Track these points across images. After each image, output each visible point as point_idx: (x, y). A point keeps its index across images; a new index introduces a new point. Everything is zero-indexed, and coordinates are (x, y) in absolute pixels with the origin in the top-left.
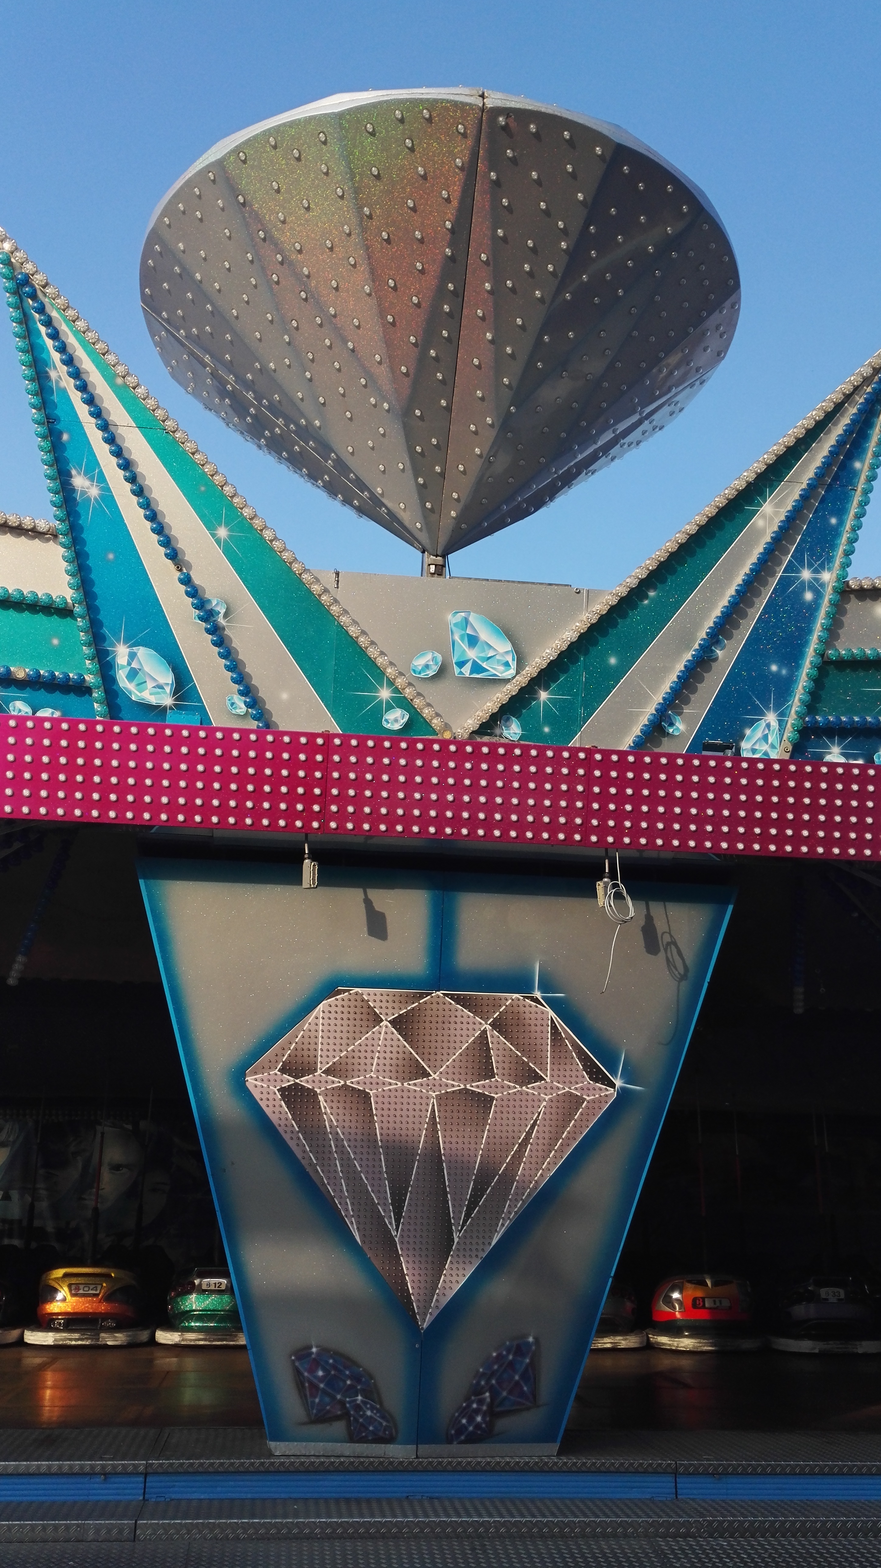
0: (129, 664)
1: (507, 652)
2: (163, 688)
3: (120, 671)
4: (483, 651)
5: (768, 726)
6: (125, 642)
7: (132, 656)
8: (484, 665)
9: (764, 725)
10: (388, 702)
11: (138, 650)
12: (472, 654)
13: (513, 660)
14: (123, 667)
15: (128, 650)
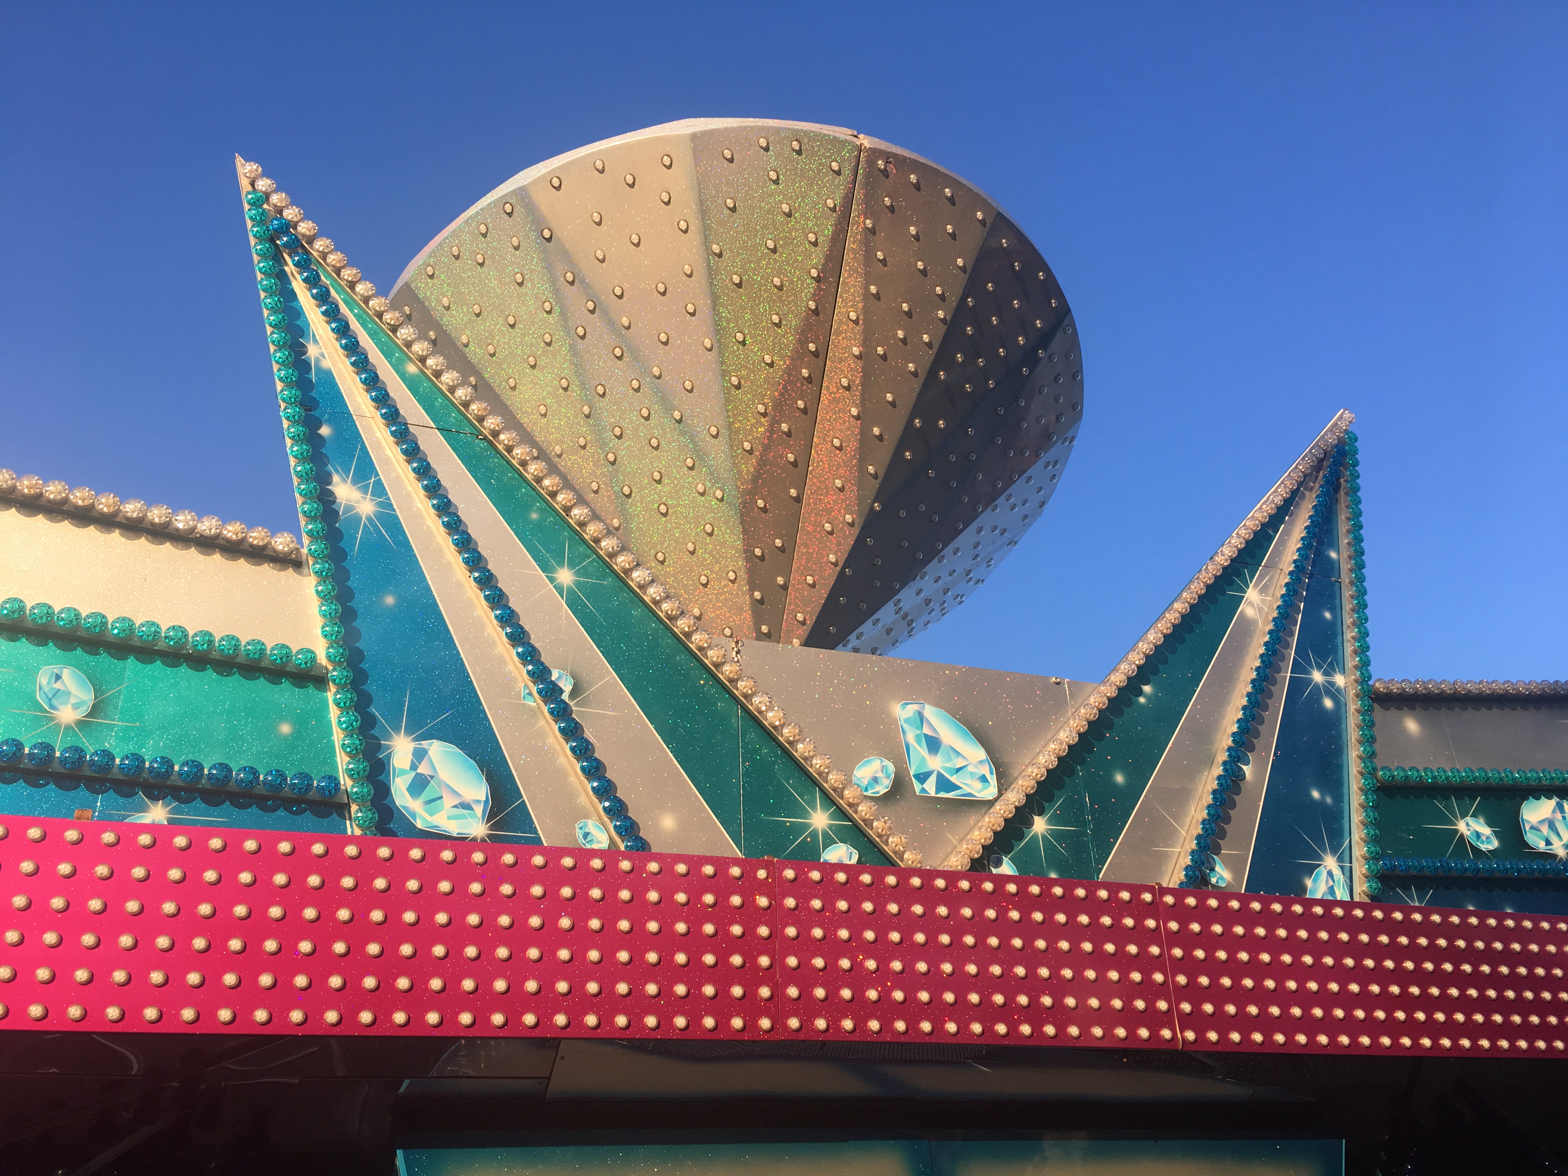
0: (414, 767)
1: (981, 762)
2: (471, 809)
3: (397, 780)
4: (950, 760)
5: (1330, 874)
6: (409, 732)
7: (420, 755)
8: (954, 779)
9: (1325, 873)
10: (825, 834)
11: (431, 745)
12: (936, 763)
13: (991, 773)
14: (403, 772)
15: (413, 745)
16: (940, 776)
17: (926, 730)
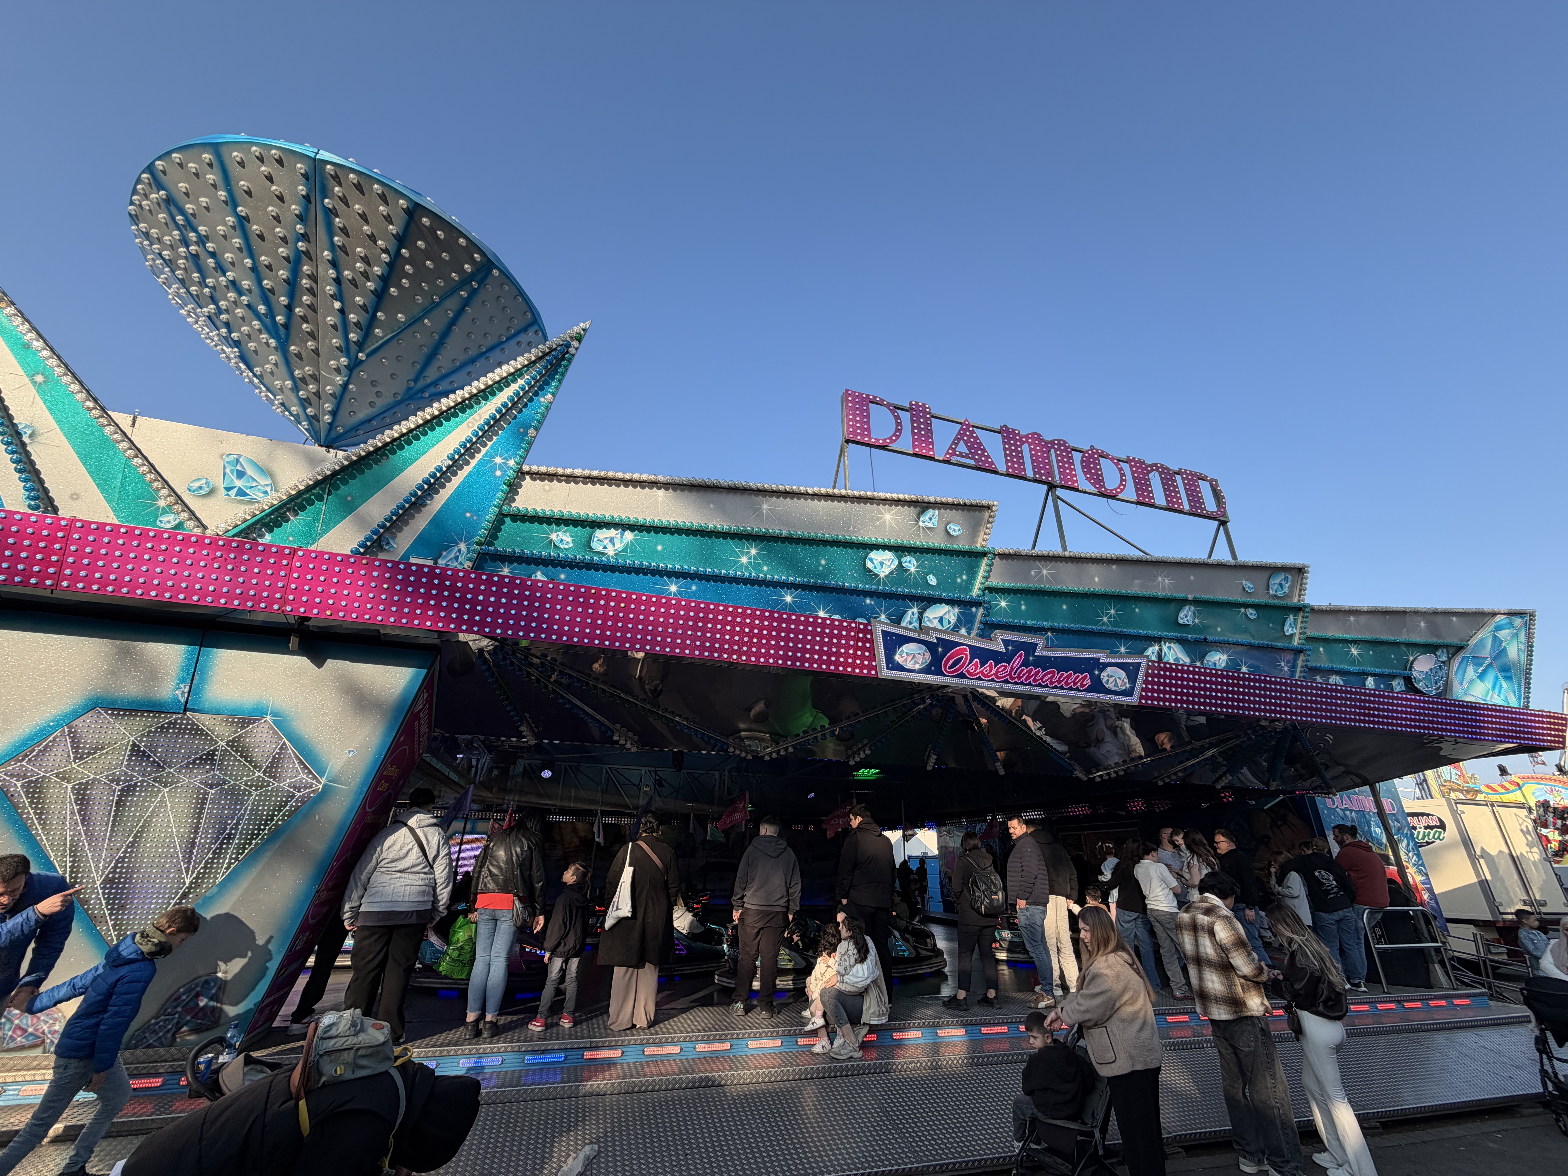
1: (267, 485)
4: (248, 482)
5: (460, 550)
8: (247, 491)
9: (457, 549)
10: (163, 509)
12: (238, 483)
13: (271, 490)
16: (240, 489)
17: (239, 468)
